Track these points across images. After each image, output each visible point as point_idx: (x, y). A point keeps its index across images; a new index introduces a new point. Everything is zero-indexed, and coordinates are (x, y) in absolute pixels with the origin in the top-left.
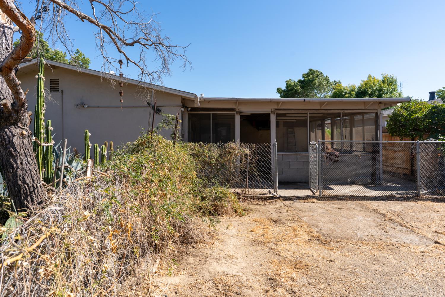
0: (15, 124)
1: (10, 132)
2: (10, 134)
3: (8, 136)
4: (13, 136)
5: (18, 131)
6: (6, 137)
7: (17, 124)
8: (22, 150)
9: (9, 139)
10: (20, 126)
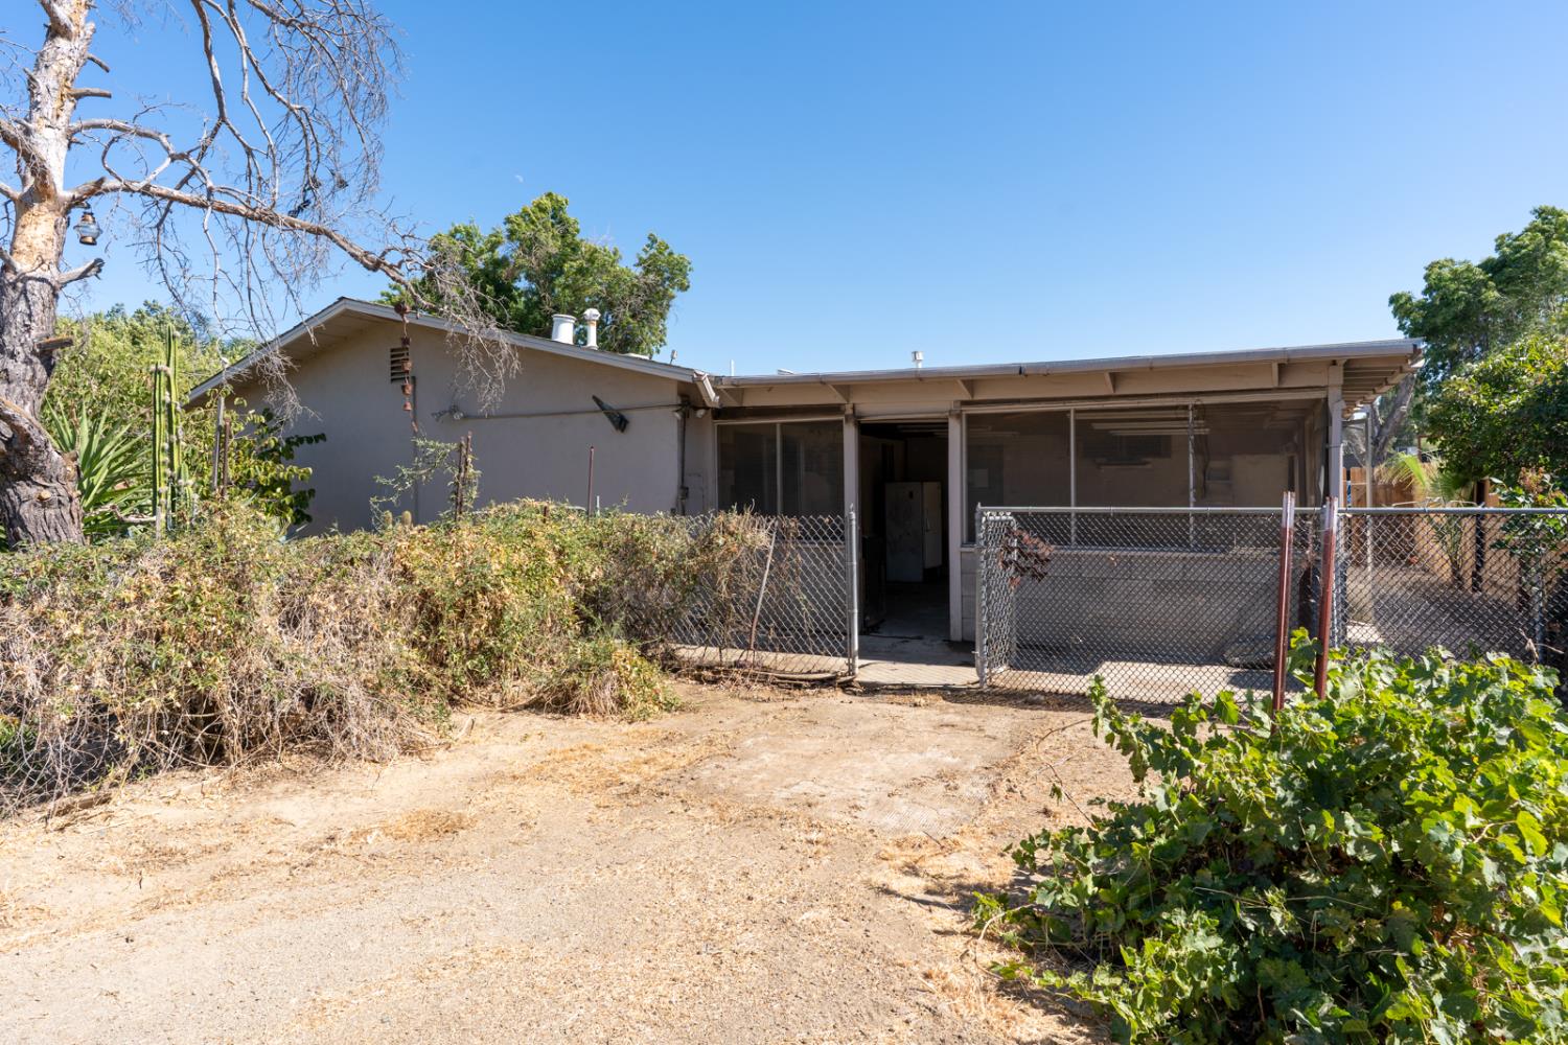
0: (25, 477)
1: (16, 494)
2: (15, 498)
3: (12, 502)
4: (22, 502)
5: (33, 491)
6: (9, 505)
7: (30, 479)
8: (40, 531)
9: (14, 508)
10: (39, 480)
